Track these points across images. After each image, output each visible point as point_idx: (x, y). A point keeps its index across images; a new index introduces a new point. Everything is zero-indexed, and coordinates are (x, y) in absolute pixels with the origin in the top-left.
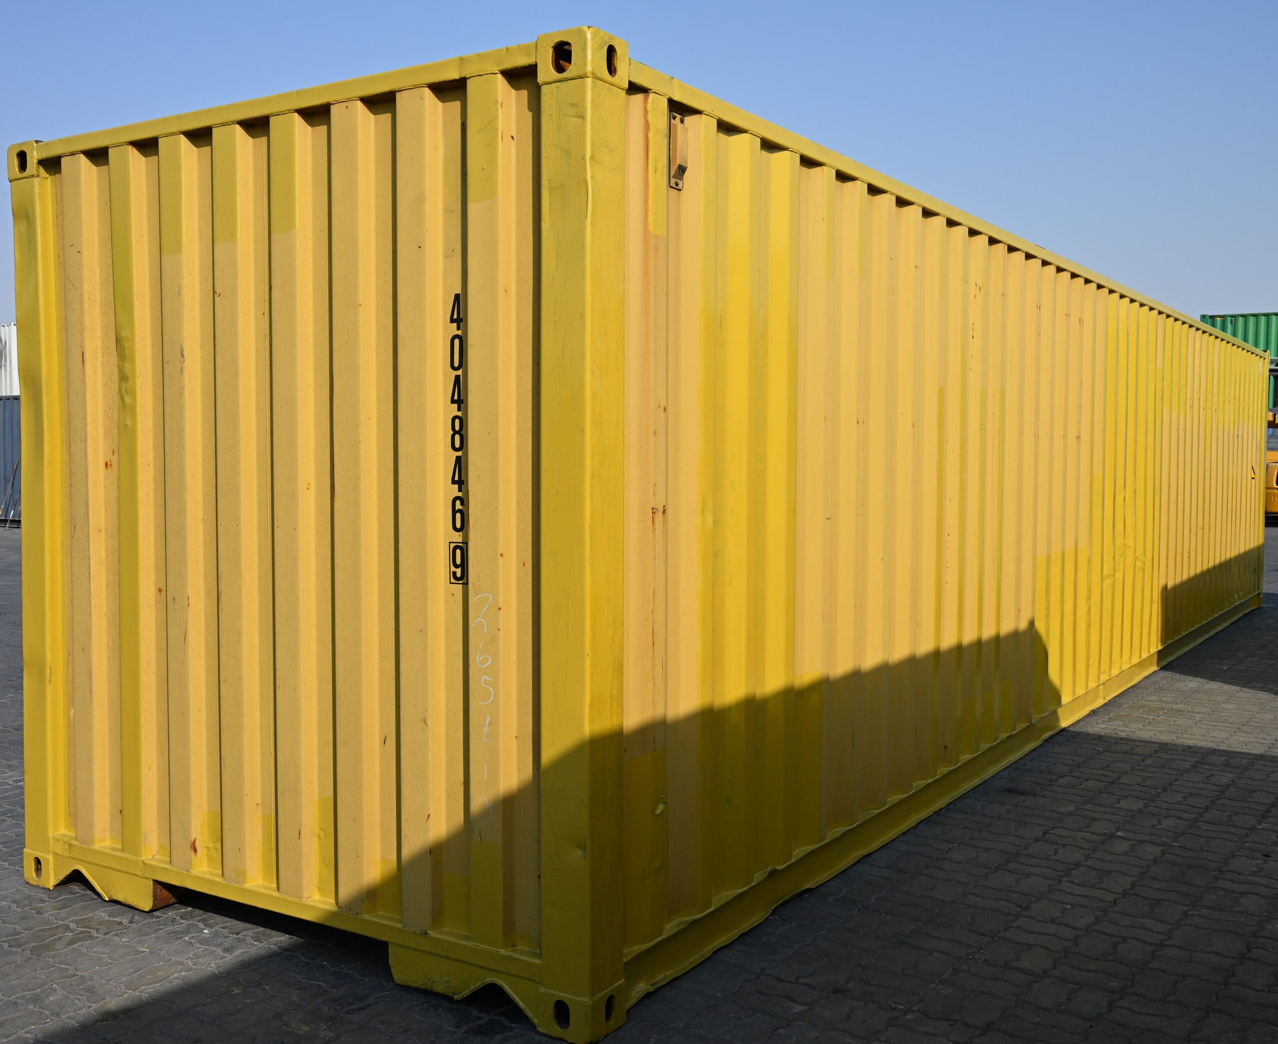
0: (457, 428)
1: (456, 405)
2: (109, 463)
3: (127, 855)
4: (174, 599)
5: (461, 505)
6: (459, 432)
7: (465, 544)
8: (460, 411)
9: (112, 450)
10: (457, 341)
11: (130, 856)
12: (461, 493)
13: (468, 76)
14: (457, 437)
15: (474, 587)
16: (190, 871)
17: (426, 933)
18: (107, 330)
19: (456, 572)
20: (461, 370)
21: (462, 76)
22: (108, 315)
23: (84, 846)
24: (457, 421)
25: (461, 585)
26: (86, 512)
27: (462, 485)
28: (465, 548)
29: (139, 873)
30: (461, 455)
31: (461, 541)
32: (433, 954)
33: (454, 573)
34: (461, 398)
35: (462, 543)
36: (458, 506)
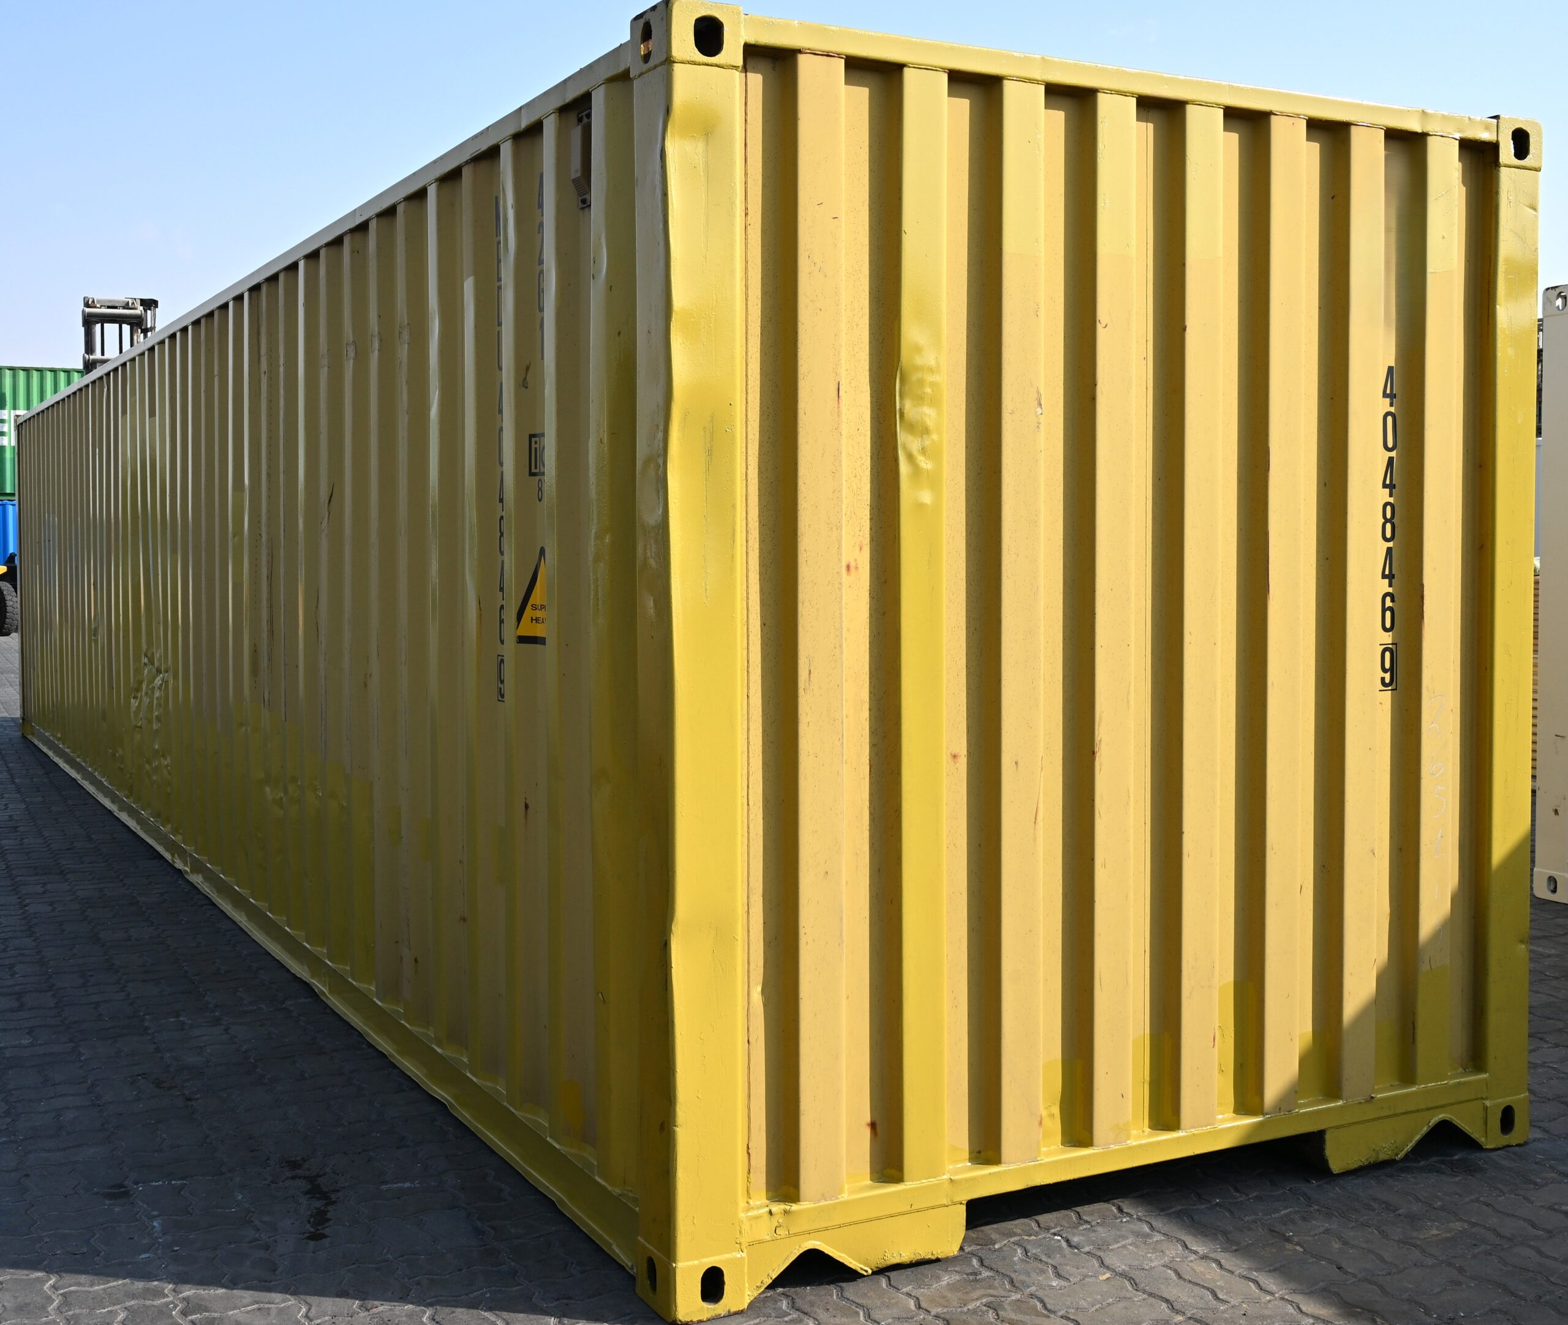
0: (1389, 516)
1: (1388, 490)
2: (853, 564)
3: (918, 1182)
4: (1016, 763)
5: (1391, 602)
6: (1390, 521)
7: (1395, 646)
8: (1392, 497)
9: (858, 543)
10: (1390, 419)
11: (925, 1181)
12: (1391, 588)
13: (1431, 133)
14: (1388, 526)
15: (1428, 690)
16: (1039, 1159)
17: (1373, 1098)
18: (854, 350)
19: (1384, 678)
20: (1395, 451)
21: (1424, 131)
22: (857, 325)
23: (823, 1203)
24: (1389, 508)
25: (1390, 692)
26: (837, 646)
27: (1393, 580)
28: (1394, 650)
29: (945, 1202)
30: (1392, 546)
31: (1391, 642)
32: (1381, 1118)
33: (1383, 679)
34: (1394, 483)
35: (1392, 644)
36: (1388, 603)
